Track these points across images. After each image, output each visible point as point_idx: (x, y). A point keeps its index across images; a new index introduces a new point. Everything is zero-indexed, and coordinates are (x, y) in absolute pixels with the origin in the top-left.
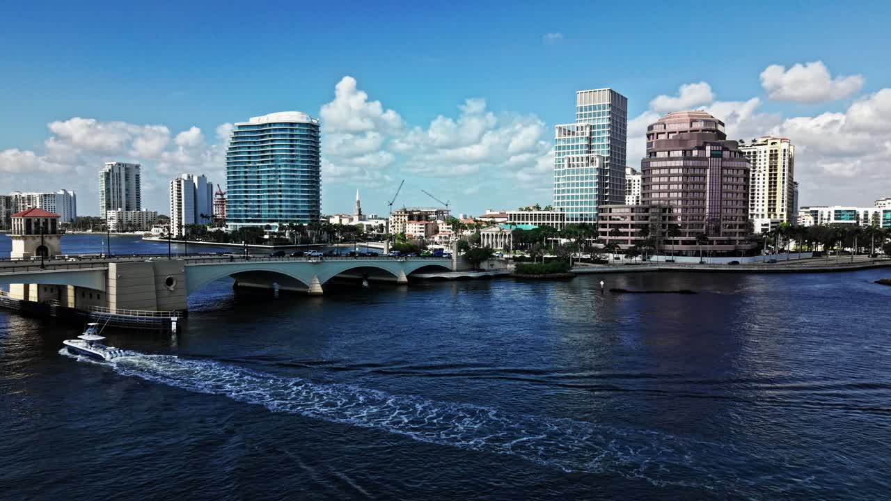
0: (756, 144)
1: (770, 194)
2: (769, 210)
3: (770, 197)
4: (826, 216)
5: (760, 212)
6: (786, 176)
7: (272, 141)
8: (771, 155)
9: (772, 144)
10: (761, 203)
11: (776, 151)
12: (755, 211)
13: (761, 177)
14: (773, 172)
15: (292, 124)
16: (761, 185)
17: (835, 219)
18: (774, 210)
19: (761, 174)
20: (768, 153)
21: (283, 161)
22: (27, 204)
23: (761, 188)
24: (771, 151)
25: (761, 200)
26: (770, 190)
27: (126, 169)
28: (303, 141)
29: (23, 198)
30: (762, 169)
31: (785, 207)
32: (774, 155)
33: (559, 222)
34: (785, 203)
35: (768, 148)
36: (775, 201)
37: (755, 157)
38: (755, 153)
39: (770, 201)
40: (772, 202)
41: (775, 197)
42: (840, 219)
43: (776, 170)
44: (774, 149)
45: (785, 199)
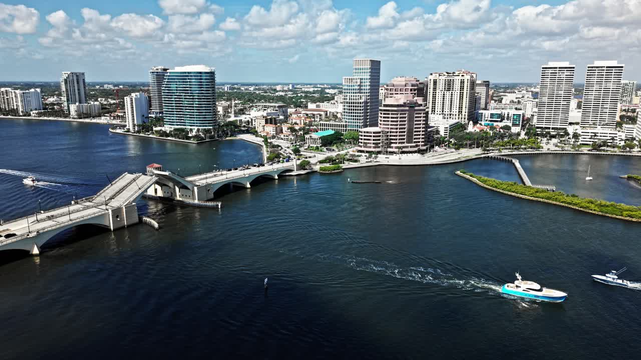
0: (455, 75)
1: (460, 103)
2: (459, 112)
3: (459, 105)
4: (487, 116)
5: (454, 113)
6: (468, 94)
7: (190, 82)
8: (461, 82)
9: (462, 76)
10: (455, 108)
11: (464, 80)
12: (452, 113)
13: (456, 94)
14: (462, 91)
15: (200, 73)
16: (456, 98)
17: (491, 118)
18: (461, 112)
19: (456, 92)
20: (460, 81)
21: (196, 93)
22: (5, 96)
23: (455, 100)
24: (461, 80)
25: (455, 106)
26: (460, 101)
27: (77, 76)
28: (207, 82)
29: (2, 92)
30: (457, 89)
31: (467, 111)
32: (462, 82)
33: (344, 128)
34: (467, 108)
35: (460, 78)
36: (462, 107)
37: (453, 82)
38: (453, 80)
39: (459, 107)
40: (461, 108)
41: (462, 105)
42: (493, 118)
43: (463, 90)
44: (463, 79)
45: (467, 107)
